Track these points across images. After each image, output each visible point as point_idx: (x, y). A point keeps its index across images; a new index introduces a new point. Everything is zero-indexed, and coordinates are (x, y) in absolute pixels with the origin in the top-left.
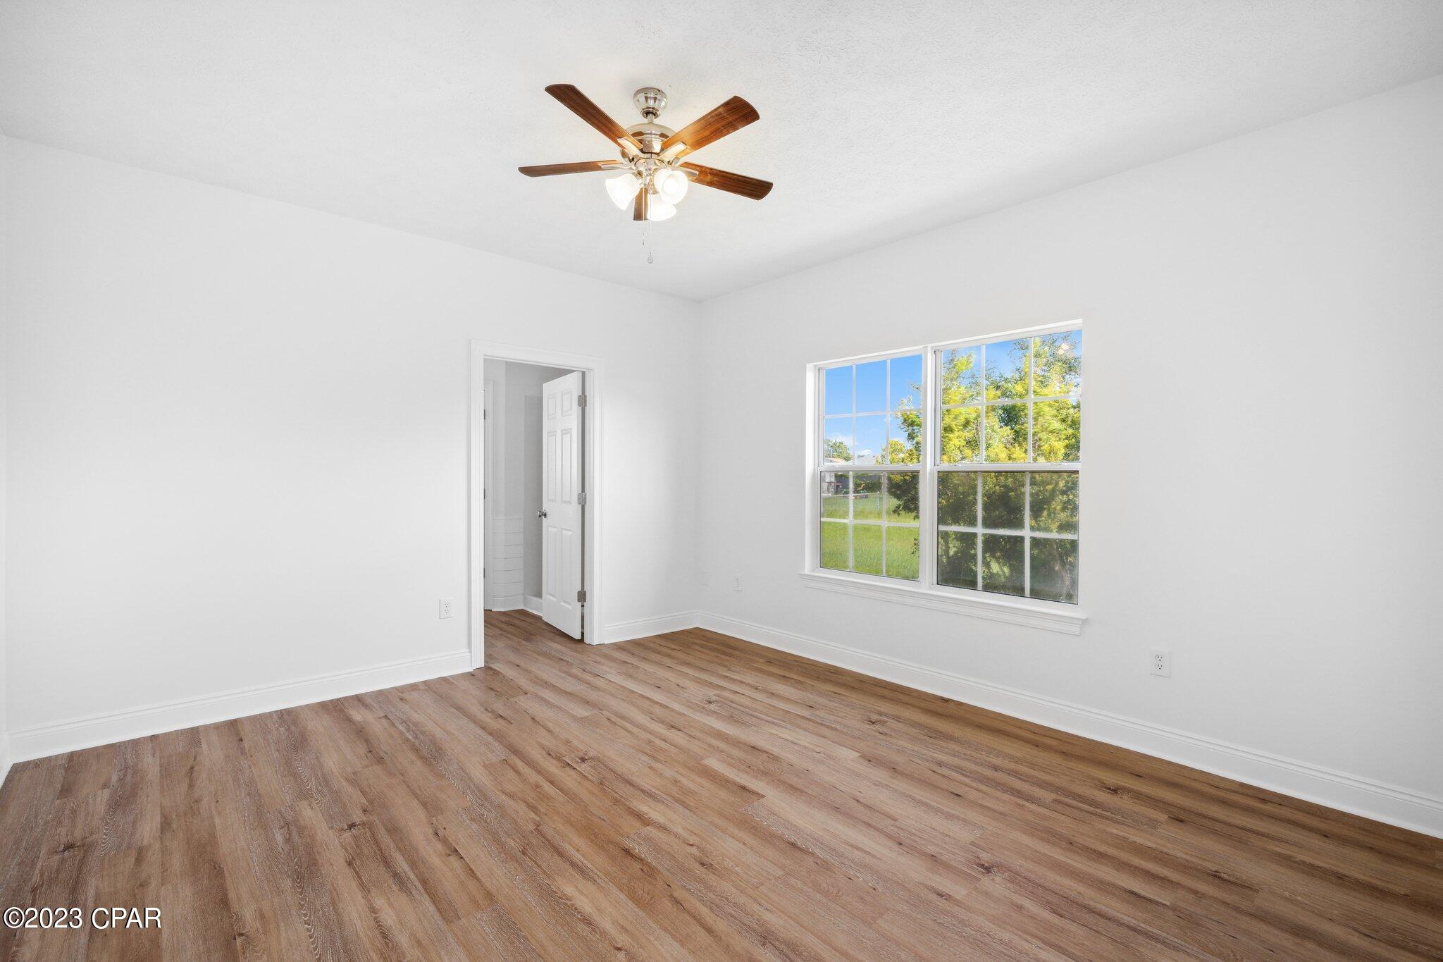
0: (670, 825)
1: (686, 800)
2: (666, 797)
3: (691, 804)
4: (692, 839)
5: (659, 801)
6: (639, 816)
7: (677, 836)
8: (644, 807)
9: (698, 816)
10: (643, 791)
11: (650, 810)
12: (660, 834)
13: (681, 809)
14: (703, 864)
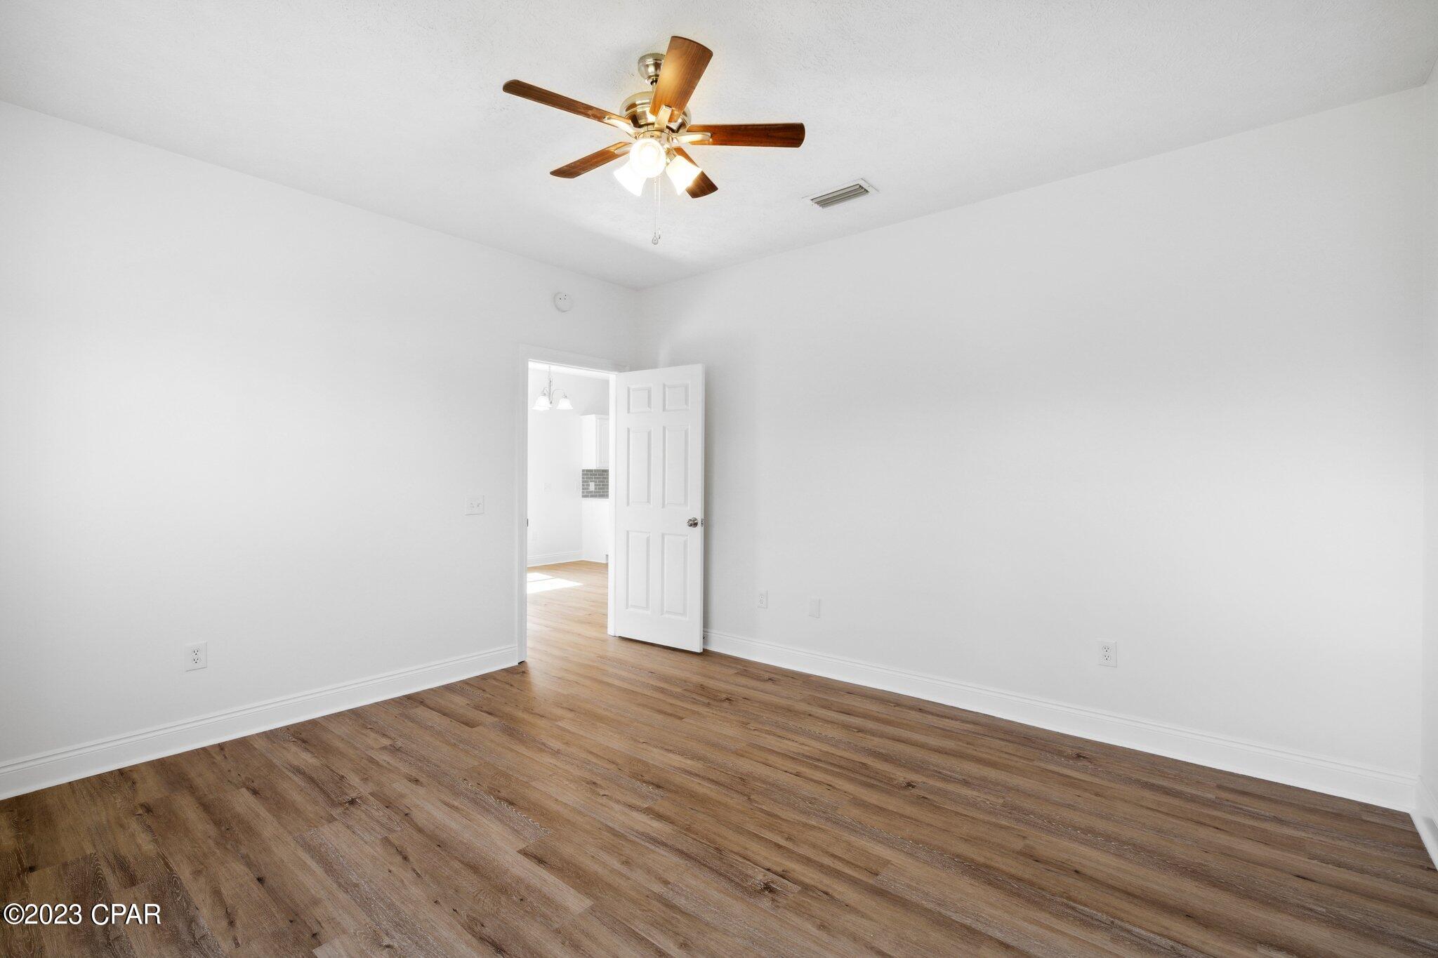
0: (627, 810)
1: (612, 837)
2: (637, 840)
3: (606, 833)
4: (604, 800)
5: (643, 834)
6: (660, 817)
7: (618, 802)
8: (655, 826)
9: (599, 821)
10: (664, 844)
11: (649, 822)
12: (634, 801)
13: (617, 828)
14: (594, 783)
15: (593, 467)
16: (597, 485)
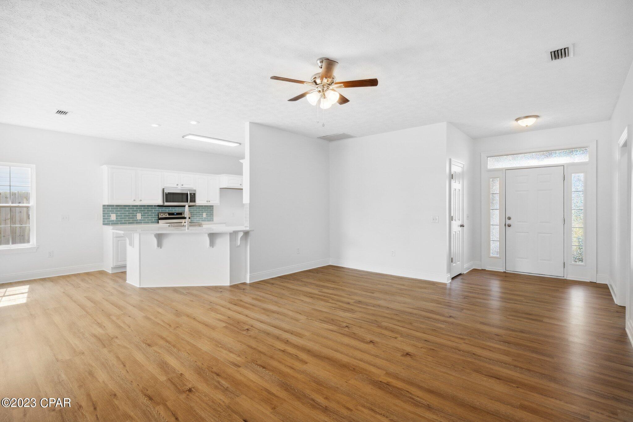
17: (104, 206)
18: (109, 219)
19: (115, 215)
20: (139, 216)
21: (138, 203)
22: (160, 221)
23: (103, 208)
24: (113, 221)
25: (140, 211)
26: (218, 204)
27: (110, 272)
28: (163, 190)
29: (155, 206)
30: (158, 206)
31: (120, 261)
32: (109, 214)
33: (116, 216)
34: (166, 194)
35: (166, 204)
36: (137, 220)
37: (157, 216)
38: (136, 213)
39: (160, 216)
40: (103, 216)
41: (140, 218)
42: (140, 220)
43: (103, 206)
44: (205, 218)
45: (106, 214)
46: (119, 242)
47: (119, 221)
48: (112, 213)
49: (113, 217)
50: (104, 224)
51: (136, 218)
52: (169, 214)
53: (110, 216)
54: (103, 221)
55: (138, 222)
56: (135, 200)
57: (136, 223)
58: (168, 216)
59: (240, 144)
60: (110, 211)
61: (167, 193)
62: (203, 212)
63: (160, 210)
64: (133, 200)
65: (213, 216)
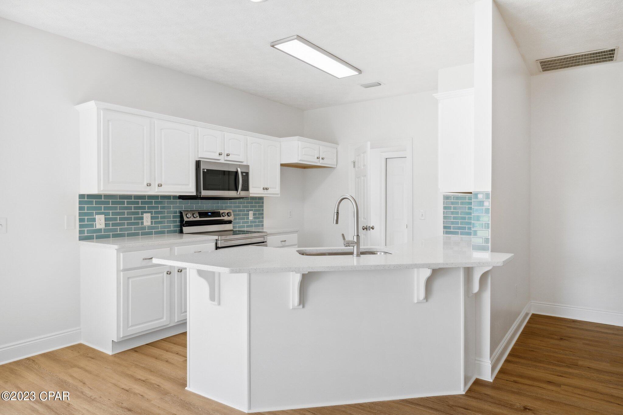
15: (94, 191)
16: (111, 219)
17: (82, 196)
18: (92, 225)
19: (102, 217)
20: (147, 220)
21: (154, 191)
22: (186, 229)
23: (80, 203)
24: (100, 230)
25: (149, 208)
26: (277, 194)
27: (109, 351)
28: (198, 163)
29: (175, 197)
30: (182, 197)
31: (132, 326)
32: (92, 214)
33: (106, 220)
34: (203, 172)
35: (204, 193)
36: (144, 228)
37: (178, 219)
38: (142, 213)
39: (186, 219)
40: (81, 220)
41: (149, 224)
42: (149, 228)
43: (80, 198)
44: (252, 222)
45: (86, 214)
46: (130, 280)
47: (111, 230)
48: (97, 214)
49: (100, 222)
50: (81, 239)
51: (142, 223)
52: (202, 214)
53: (94, 220)
54: (81, 232)
55: (147, 233)
56: (149, 185)
57: (143, 234)
58: (198, 219)
59: (360, 71)
60: (95, 208)
61: (205, 170)
62: (248, 211)
63: (184, 205)
64: (145, 184)
65: (263, 218)
